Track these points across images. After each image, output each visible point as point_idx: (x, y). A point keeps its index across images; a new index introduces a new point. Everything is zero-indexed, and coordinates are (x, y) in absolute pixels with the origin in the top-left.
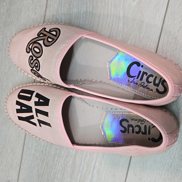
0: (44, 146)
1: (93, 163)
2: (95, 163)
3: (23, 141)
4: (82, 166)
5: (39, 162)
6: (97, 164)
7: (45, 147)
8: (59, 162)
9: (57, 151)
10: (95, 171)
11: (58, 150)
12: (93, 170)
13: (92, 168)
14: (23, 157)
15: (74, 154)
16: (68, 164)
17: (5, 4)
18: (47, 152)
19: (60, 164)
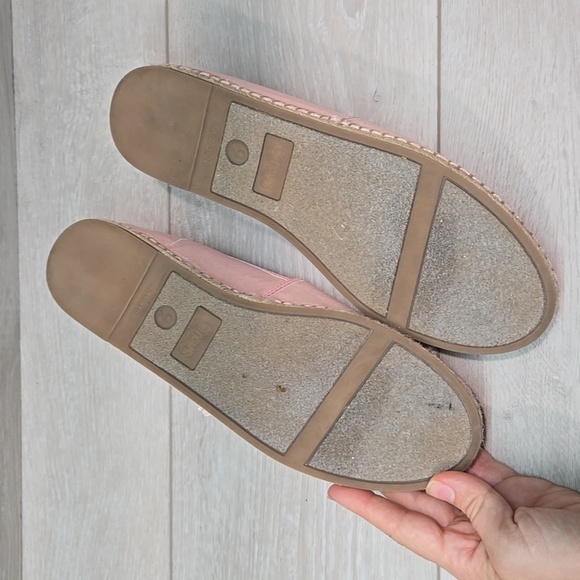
0: (221, 522)
1: (350, 537)
2: (355, 536)
3: (168, 521)
4: (324, 551)
5: (216, 567)
6: (360, 538)
7: (224, 523)
8: (266, 556)
9: (254, 526)
10: (359, 558)
11: (257, 525)
12: (354, 557)
13: (350, 552)
14: (174, 564)
15: (297, 524)
16: (289, 557)
17: (74, 196)
18: (230, 536)
19: (268, 559)
